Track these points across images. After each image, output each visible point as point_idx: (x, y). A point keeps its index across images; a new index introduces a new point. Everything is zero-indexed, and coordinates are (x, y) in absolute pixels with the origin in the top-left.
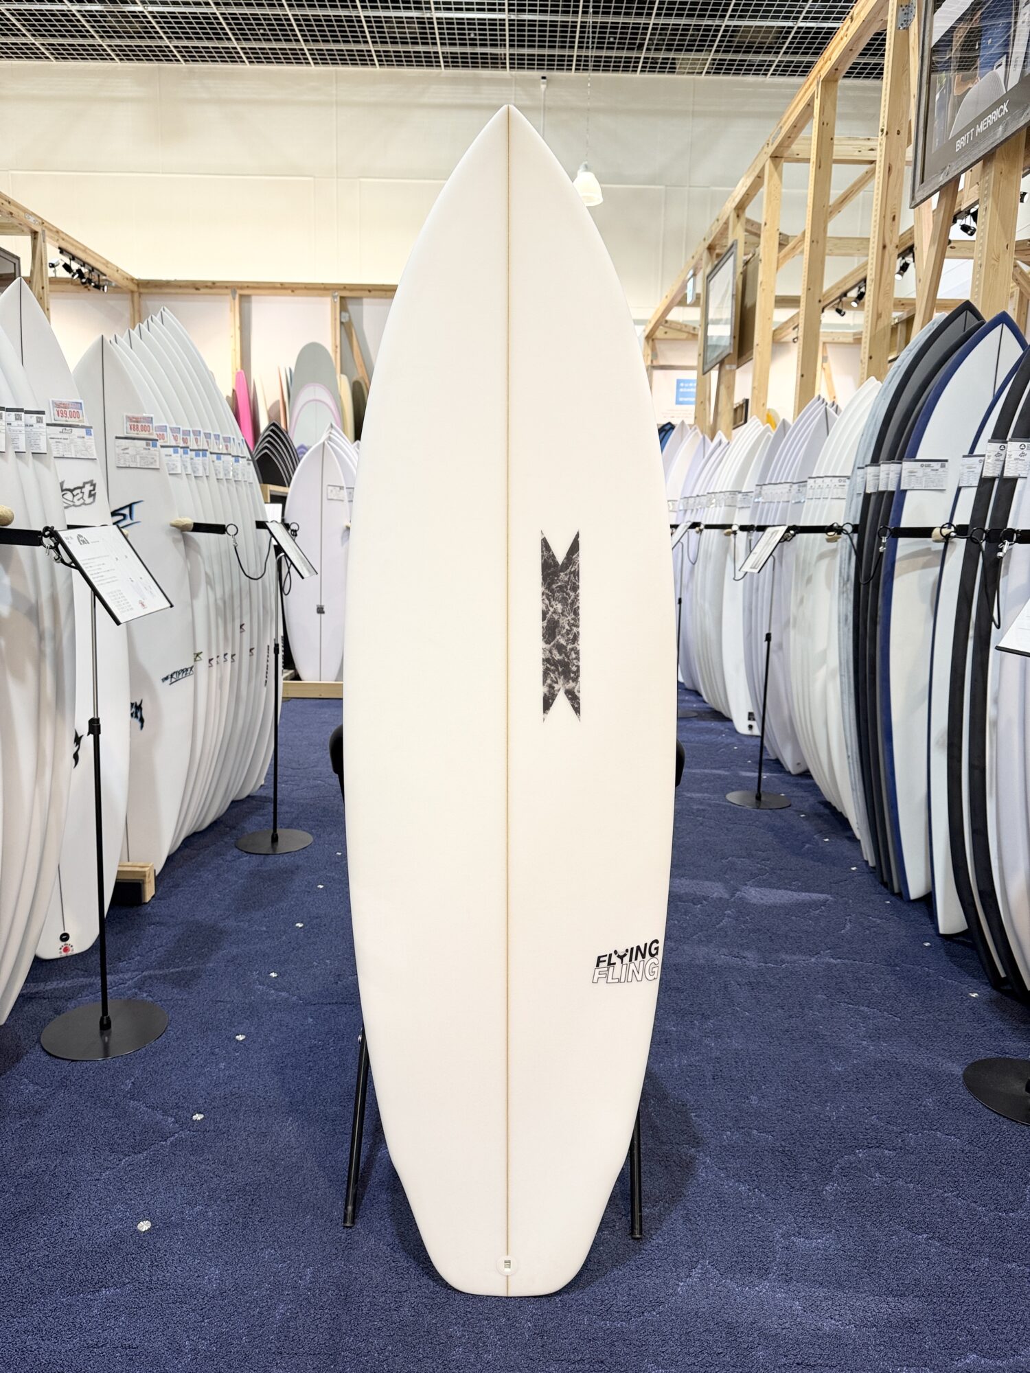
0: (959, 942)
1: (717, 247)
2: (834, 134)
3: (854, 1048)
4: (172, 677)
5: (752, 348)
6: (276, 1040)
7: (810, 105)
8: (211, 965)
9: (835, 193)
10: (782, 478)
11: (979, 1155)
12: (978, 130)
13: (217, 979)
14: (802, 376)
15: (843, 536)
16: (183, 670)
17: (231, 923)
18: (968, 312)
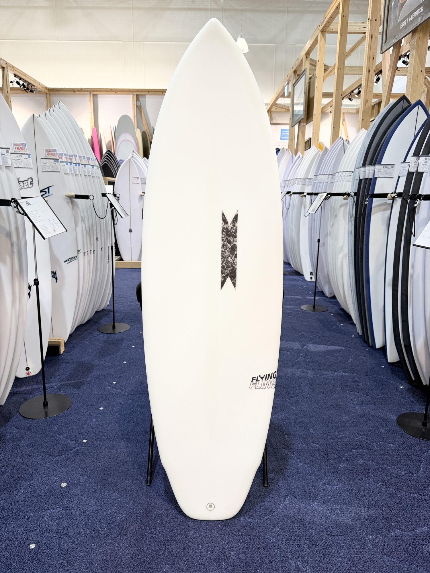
0: (396, 366)
1: (298, 71)
2: (348, 21)
3: (352, 409)
4: (69, 260)
5: (313, 116)
6: (116, 409)
7: (338, 8)
8: (89, 379)
9: (349, 47)
10: (325, 173)
11: (402, 451)
12: (410, 19)
13: (91, 385)
14: (334, 128)
15: (350, 197)
16: (73, 257)
17: (97, 362)
18: (405, 100)
